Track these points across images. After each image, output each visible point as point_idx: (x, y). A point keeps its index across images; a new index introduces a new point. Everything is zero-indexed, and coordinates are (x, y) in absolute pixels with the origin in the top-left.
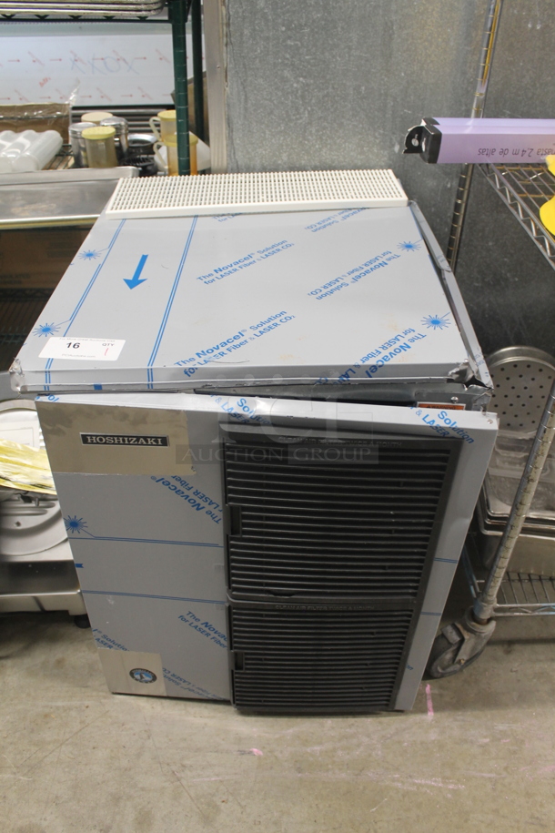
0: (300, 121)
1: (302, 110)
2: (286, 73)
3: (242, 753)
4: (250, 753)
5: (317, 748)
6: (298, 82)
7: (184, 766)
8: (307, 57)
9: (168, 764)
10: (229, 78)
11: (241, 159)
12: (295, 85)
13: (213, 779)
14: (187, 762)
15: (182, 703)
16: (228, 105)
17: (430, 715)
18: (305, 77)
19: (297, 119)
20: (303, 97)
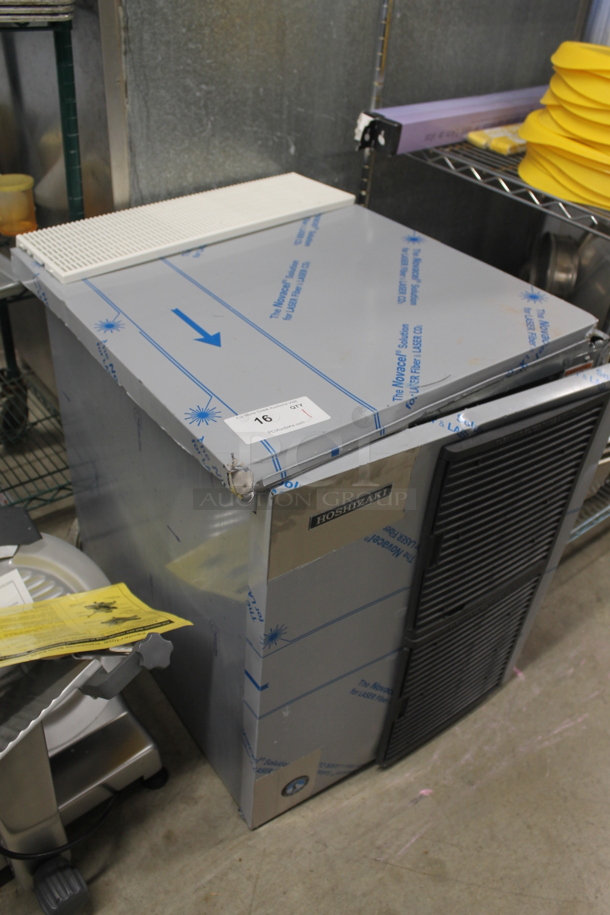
0: (203, 134)
1: (205, 122)
2: (189, 82)
3: (415, 801)
4: (422, 796)
5: (467, 756)
6: (200, 90)
7: (379, 848)
8: (208, 61)
9: (365, 857)
10: (129, 93)
11: (145, 187)
12: (198, 94)
13: (413, 841)
14: (379, 843)
15: (326, 796)
16: (130, 126)
17: (521, 676)
18: (207, 84)
19: (201, 132)
20: (206, 106)
